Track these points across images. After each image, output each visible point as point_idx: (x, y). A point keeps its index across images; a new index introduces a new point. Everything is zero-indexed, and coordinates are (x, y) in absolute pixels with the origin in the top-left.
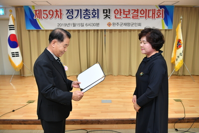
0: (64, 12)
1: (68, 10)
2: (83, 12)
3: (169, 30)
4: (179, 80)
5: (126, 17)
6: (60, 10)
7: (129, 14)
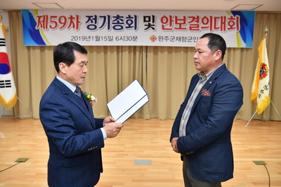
0: (83, 20)
1: (89, 17)
2: (112, 19)
3: (247, 49)
4: (263, 127)
5: (180, 28)
6: (77, 16)
7: (184, 23)
